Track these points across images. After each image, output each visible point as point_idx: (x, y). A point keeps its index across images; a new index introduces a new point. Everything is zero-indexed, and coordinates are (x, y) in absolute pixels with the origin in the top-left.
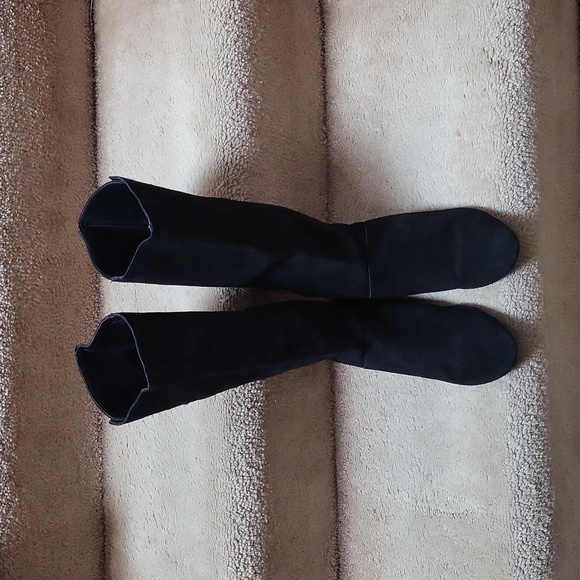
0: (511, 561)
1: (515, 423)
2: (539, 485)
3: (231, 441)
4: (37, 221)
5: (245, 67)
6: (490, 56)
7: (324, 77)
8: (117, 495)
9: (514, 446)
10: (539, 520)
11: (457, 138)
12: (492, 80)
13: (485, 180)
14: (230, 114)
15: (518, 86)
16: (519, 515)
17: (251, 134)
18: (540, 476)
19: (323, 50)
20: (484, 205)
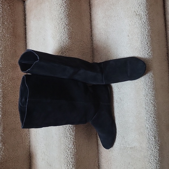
0: (148, 160)
1: (147, 119)
2: (155, 137)
3: (65, 127)
4: (9, 67)
5: (67, 19)
6: (136, 13)
7: (91, 23)
8: (34, 147)
9: (147, 126)
10: (156, 148)
11: (128, 37)
12: (137, 20)
13: (136, 48)
14: (63, 33)
15: (145, 21)
16: (149, 146)
17: (69, 39)
18: (155, 135)
19: (91, 16)
20: (136, 56)
